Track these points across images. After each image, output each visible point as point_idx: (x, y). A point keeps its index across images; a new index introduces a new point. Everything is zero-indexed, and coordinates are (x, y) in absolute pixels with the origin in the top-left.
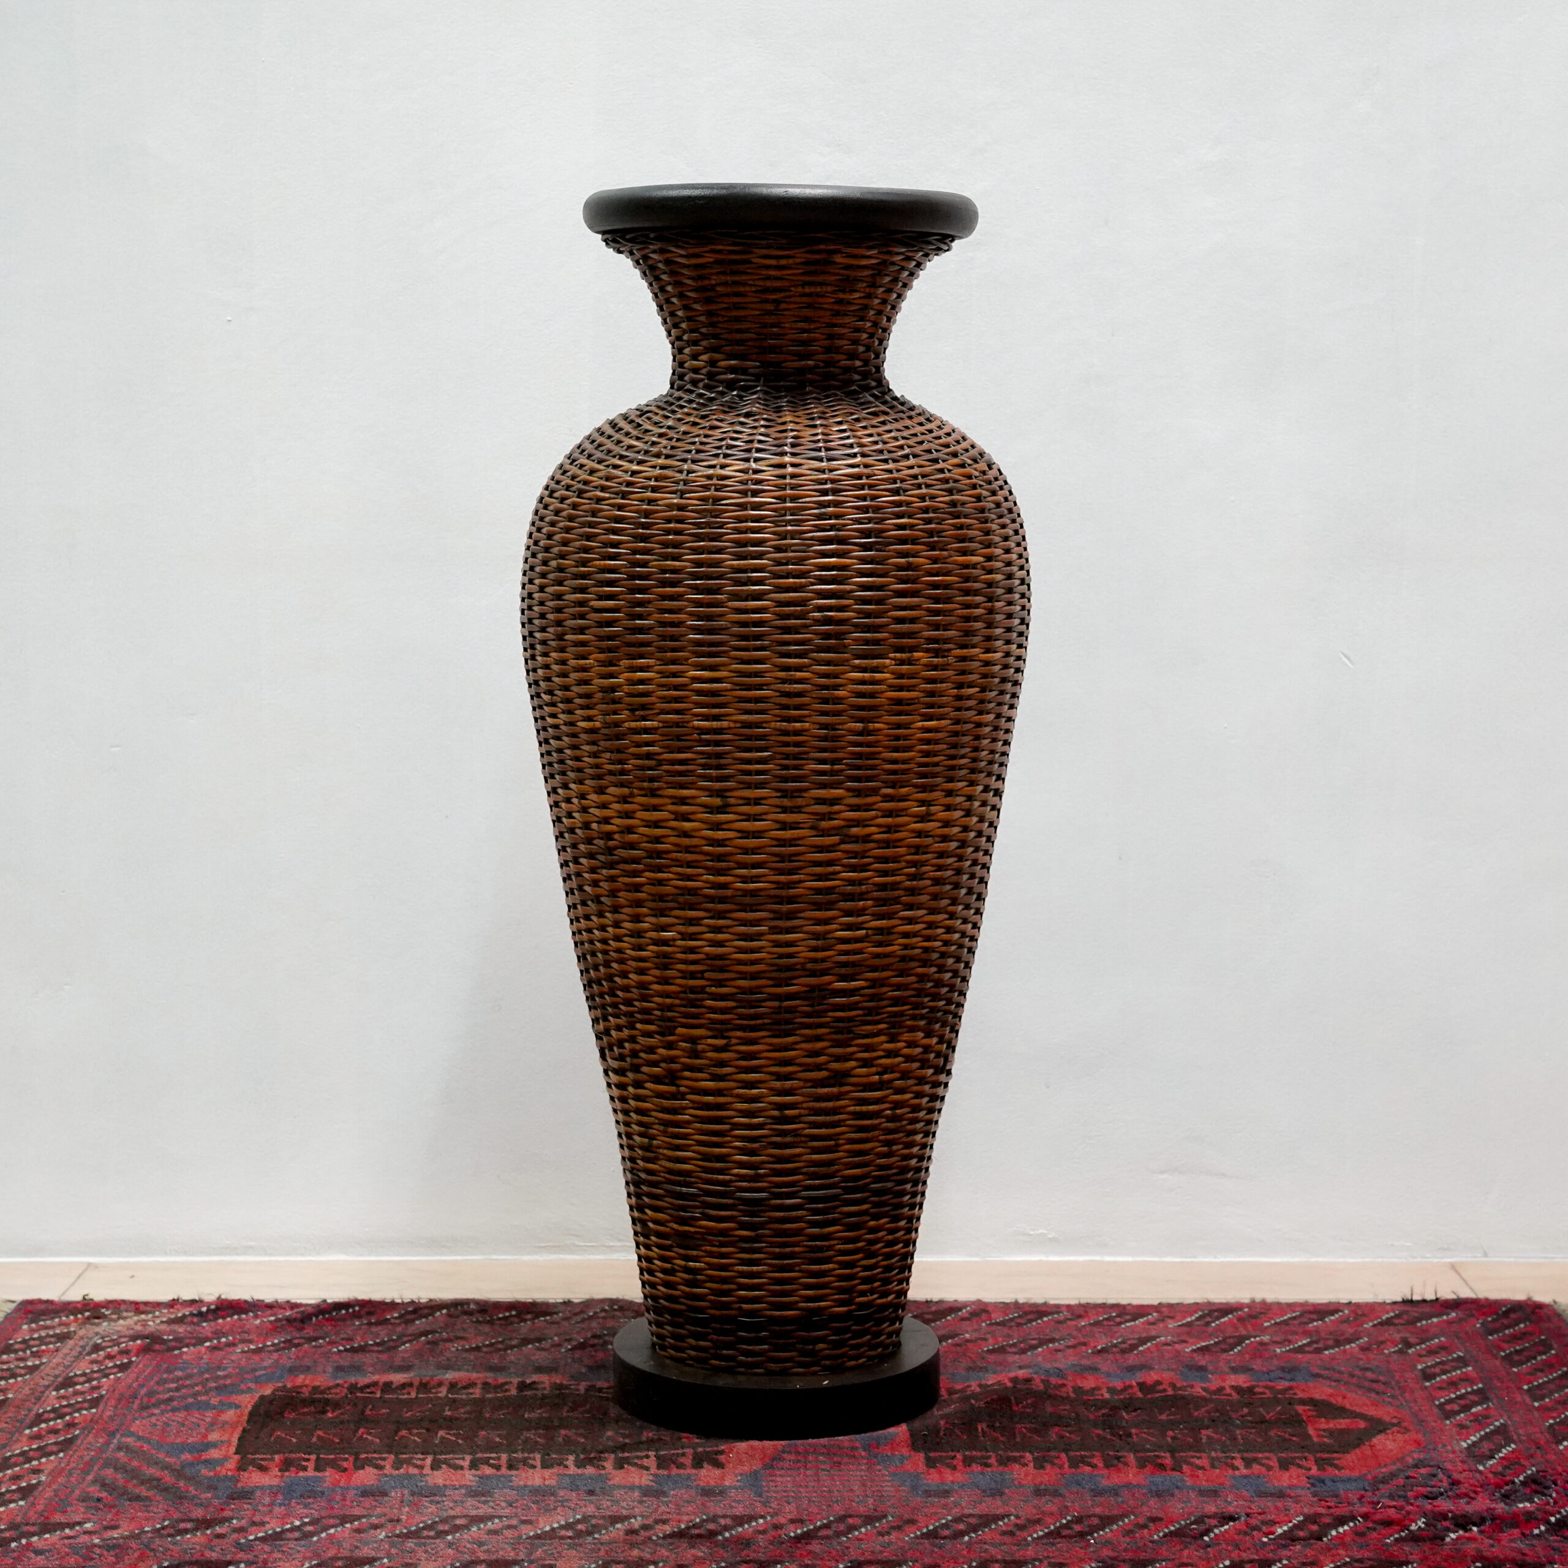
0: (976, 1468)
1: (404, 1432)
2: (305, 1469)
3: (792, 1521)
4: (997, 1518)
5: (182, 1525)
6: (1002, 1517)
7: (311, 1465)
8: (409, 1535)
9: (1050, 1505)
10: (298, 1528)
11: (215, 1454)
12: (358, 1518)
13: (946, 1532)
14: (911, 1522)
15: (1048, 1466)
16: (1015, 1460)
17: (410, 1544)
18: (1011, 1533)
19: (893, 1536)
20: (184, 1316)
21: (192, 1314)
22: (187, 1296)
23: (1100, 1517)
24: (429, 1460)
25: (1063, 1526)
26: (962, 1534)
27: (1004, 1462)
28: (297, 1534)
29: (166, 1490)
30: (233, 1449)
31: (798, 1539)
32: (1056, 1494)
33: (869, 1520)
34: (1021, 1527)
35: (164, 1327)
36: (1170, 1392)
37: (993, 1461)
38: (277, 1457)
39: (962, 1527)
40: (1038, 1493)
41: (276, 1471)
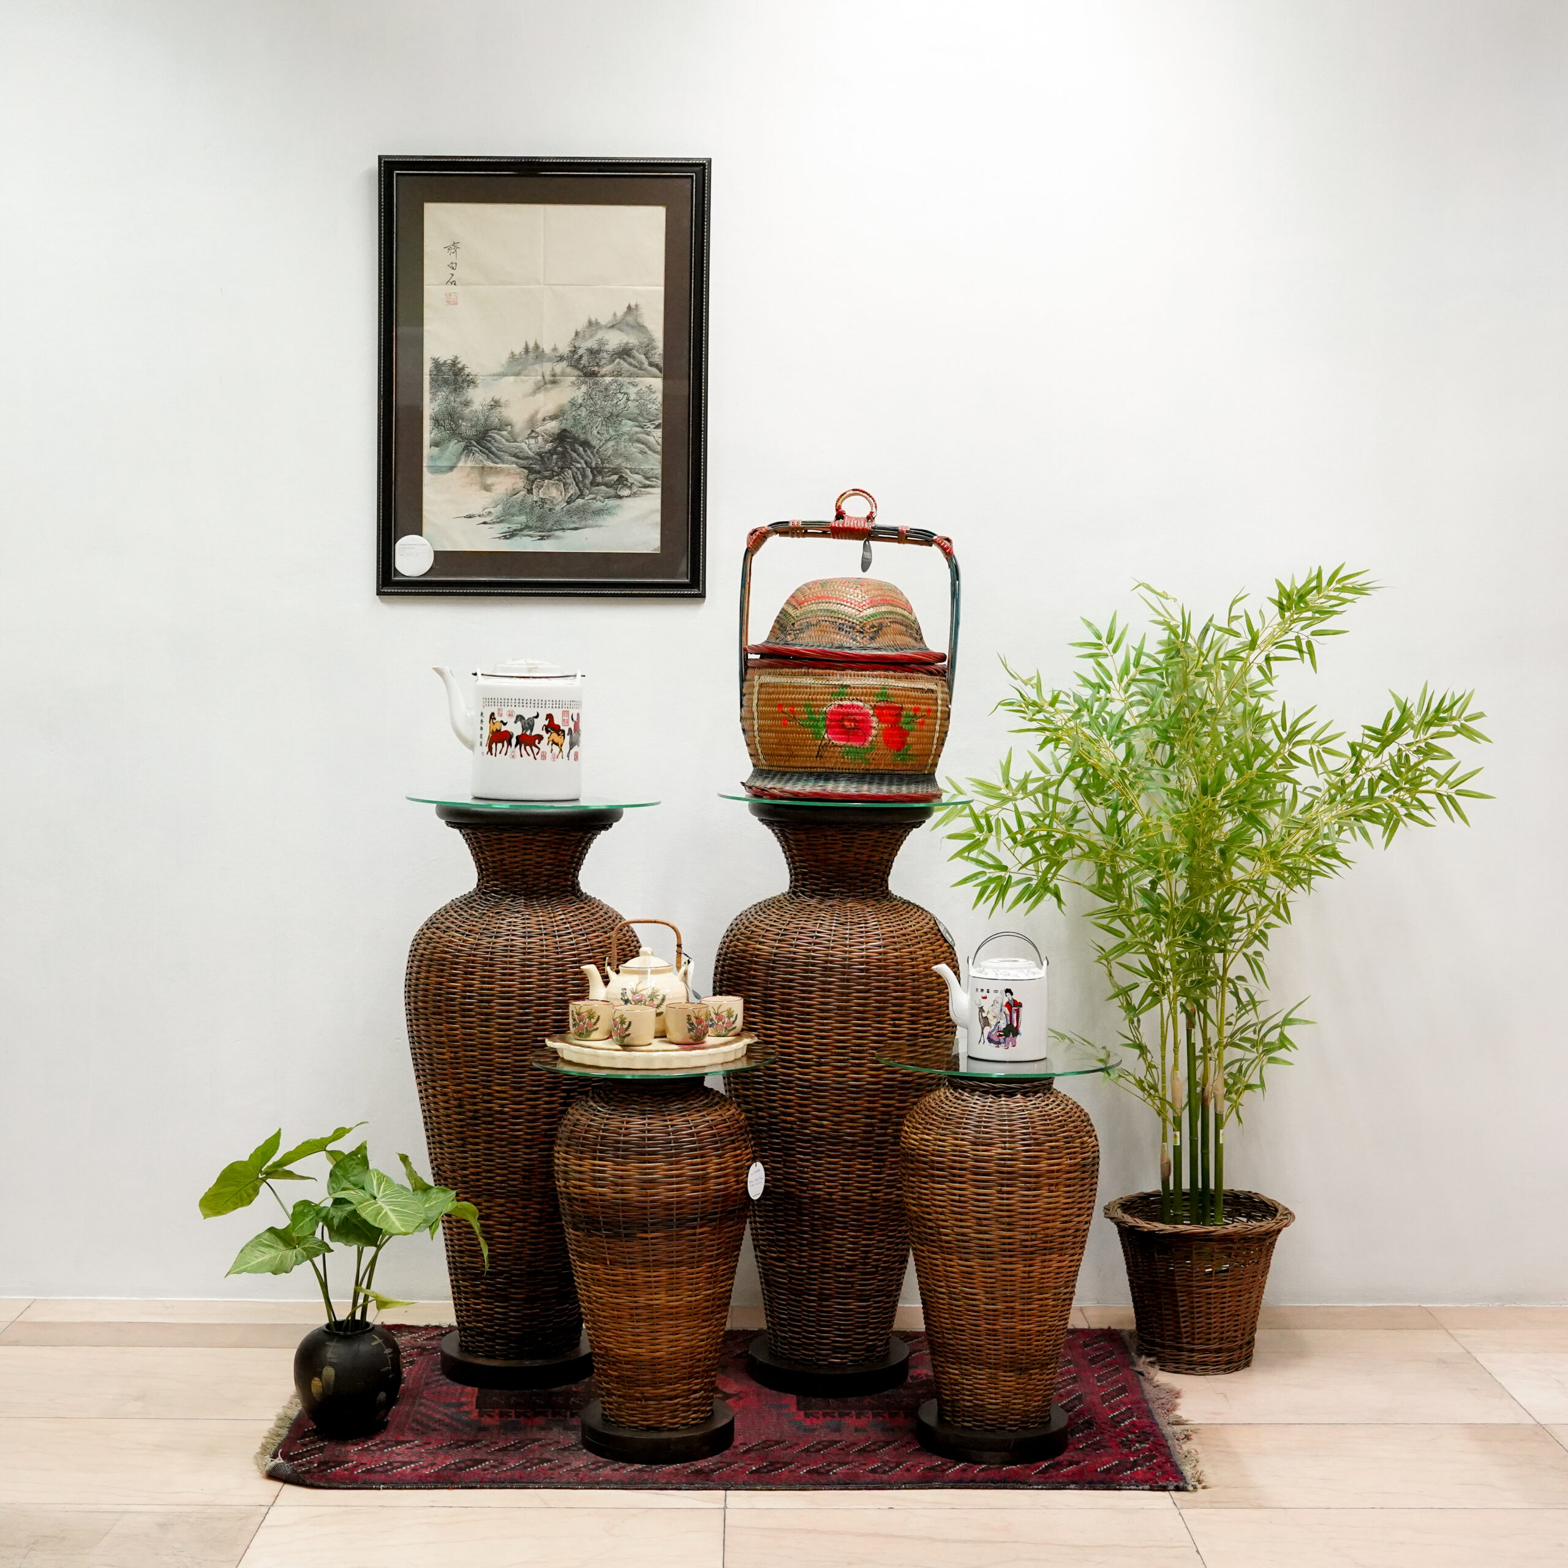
0: (828, 1419)
1: (554, 1398)
2: (511, 1416)
3: (741, 1444)
4: (836, 1442)
5: (460, 1443)
6: (839, 1442)
7: (513, 1414)
8: (565, 1449)
9: (861, 1436)
10: (514, 1445)
11: (466, 1408)
12: (541, 1440)
13: (813, 1449)
14: (797, 1444)
15: (862, 1417)
16: (848, 1414)
17: (566, 1453)
18: (843, 1449)
19: (789, 1451)
20: (434, 1336)
21: (438, 1335)
22: (434, 1323)
23: (884, 1442)
24: (568, 1413)
25: (867, 1446)
26: (820, 1450)
27: (841, 1415)
28: (513, 1448)
29: (447, 1425)
30: (474, 1407)
31: (745, 1452)
32: (865, 1431)
33: (777, 1443)
34: (847, 1447)
35: (425, 1342)
36: (925, 1378)
37: (837, 1414)
38: (496, 1410)
39: (820, 1446)
40: (856, 1430)
41: (497, 1418)
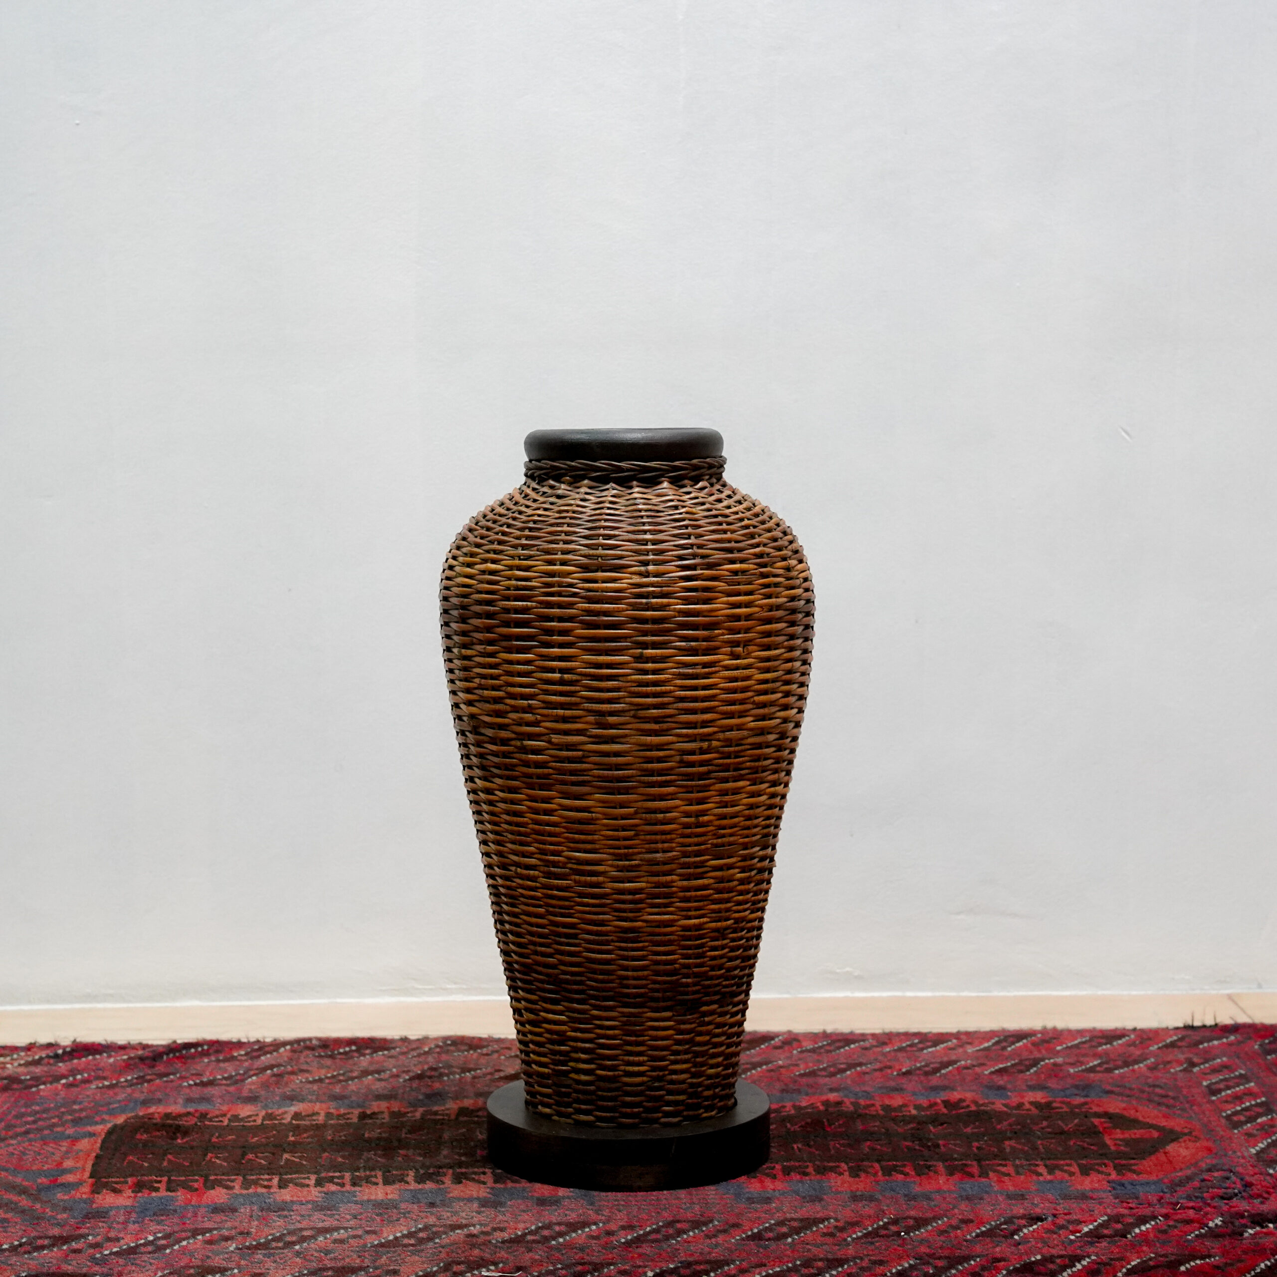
0: (795, 1176)
1: (251, 1156)
2: (157, 1190)
3: (623, 1228)
4: (817, 1221)
5: (40, 1242)
6: (822, 1221)
7: (162, 1186)
8: (259, 1246)
9: (868, 1209)
10: (151, 1243)
11: (70, 1178)
12: (210, 1230)
13: (771, 1235)
14: (736, 1225)
15: (863, 1175)
16: (832, 1169)
17: (259, 1255)
18: (832, 1235)
19: (720, 1238)
20: (41, 1059)
21: (48, 1057)
22: (43, 1039)
23: (915, 1219)
24: (276, 1181)
25: (879, 1227)
26: (785, 1236)
27: (822, 1171)
28: (150, 1248)
29: (23, 1212)
30: (87, 1174)
31: (628, 1244)
32: (871, 1199)
33: (696, 1224)
34: (841, 1229)
35: (22, 1070)
36: (973, 1108)
37: (810, 1170)
38: (130, 1180)
39: (785, 1230)
40: (855, 1198)
41: (129, 1193)
